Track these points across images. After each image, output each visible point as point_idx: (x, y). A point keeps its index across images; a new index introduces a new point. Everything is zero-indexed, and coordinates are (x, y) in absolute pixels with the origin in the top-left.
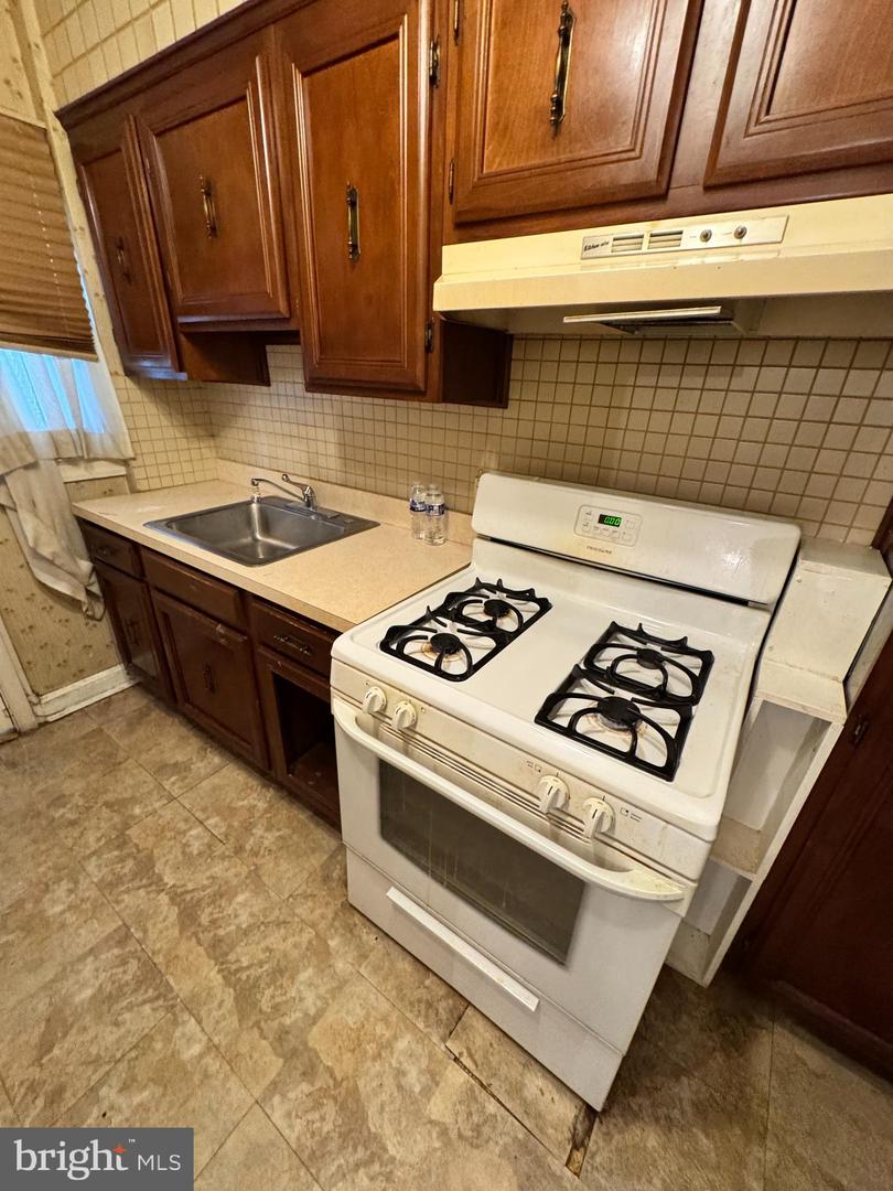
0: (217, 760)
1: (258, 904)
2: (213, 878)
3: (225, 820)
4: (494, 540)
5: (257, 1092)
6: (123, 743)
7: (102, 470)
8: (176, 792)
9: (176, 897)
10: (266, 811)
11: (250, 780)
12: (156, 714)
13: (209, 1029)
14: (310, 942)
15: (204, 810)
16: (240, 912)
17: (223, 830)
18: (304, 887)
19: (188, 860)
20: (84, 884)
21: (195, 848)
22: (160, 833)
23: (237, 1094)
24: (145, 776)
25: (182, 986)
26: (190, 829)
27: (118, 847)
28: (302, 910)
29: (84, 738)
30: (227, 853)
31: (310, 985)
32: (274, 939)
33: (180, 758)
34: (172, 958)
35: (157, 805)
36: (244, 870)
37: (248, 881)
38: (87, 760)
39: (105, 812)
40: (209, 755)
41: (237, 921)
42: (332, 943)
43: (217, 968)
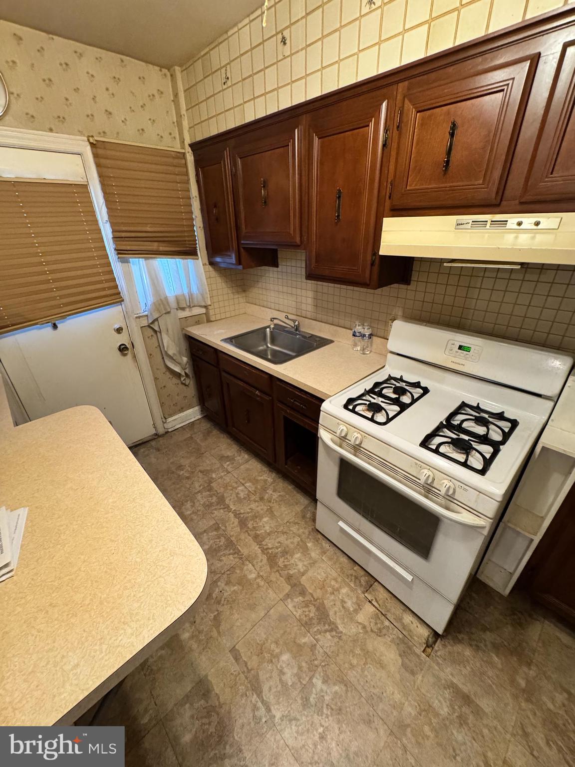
0: (246, 456)
1: (273, 524)
2: (252, 509)
3: (254, 484)
4: (398, 354)
5: (281, 596)
6: (203, 444)
7: (197, 311)
8: (230, 469)
9: (237, 515)
10: (272, 483)
11: (263, 467)
12: (215, 432)
13: (258, 569)
14: (298, 542)
15: (244, 479)
16: (265, 525)
17: (253, 489)
18: (294, 519)
19: (240, 500)
20: (197, 504)
21: (242, 495)
22: (226, 486)
23: (272, 594)
24: (214, 461)
25: (245, 551)
26: (238, 487)
27: (209, 490)
28: (294, 529)
29: (185, 440)
30: (257, 499)
31: (300, 560)
32: (282, 538)
33: (229, 454)
34: (239, 540)
35: (222, 474)
36: (265, 508)
37: (268, 513)
38: (189, 451)
39: (200, 475)
40: (243, 454)
41: (265, 529)
42: (309, 545)
43: (258, 546)
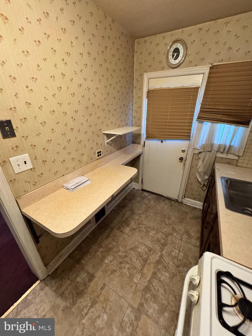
0: (198, 244)
2: (168, 263)
3: (184, 257)
5: (131, 303)
6: (188, 219)
8: (183, 239)
9: (161, 256)
13: (140, 282)
14: (164, 304)
15: (183, 250)
16: (164, 276)
17: (181, 258)
18: (177, 294)
19: (169, 254)
21: (173, 254)
22: (173, 243)
24: (183, 230)
25: (145, 271)
26: (177, 249)
27: (166, 236)
28: (171, 297)
29: (184, 211)
30: (176, 263)
33: (193, 234)
34: (149, 264)
35: (178, 237)
37: (171, 274)
38: (180, 216)
39: (171, 228)
40: (198, 241)
43: (151, 277)
